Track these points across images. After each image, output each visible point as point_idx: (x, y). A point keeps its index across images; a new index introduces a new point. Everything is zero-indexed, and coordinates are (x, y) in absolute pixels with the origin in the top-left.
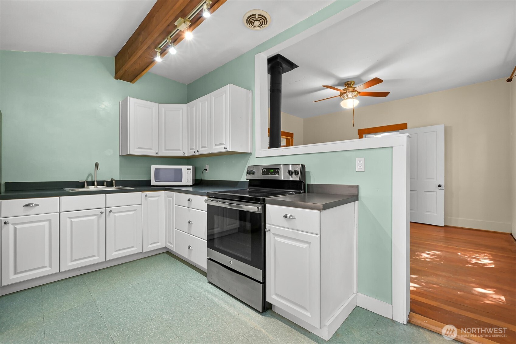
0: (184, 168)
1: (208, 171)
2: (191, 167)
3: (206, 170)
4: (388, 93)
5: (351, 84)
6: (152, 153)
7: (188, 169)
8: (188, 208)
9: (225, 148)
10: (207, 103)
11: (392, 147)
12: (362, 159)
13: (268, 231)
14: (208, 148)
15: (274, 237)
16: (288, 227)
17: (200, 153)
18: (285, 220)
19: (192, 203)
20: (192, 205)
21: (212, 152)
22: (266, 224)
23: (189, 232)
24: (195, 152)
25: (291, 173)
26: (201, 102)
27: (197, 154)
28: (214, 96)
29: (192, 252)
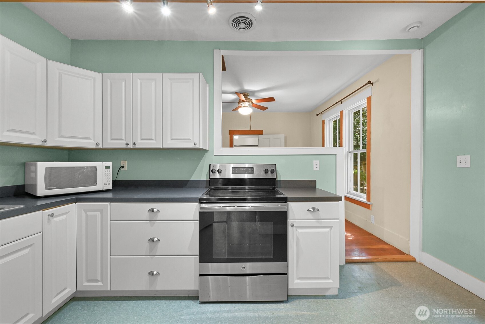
0: (100, 165)
1: (126, 168)
2: (110, 164)
3: (123, 167)
4: (267, 108)
5: (247, 95)
6: (35, 140)
7: (106, 167)
8: (148, 222)
9: (194, 144)
10: (153, 83)
11: (336, 155)
12: (318, 162)
13: (292, 226)
14: (156, 141)
15: (297, 230)
16: (312, 218)
17: (137, 146)
18: (309, 213)
19: (160, 214)
20: (160, 216)
21: (165, 146)
22: (288, 220)
23: (152, 253)
24: (127, 144)
25: (266, 172)
26: (140, 79)
27: (131, 146)
28: (170, 79)
29: (159, 277)
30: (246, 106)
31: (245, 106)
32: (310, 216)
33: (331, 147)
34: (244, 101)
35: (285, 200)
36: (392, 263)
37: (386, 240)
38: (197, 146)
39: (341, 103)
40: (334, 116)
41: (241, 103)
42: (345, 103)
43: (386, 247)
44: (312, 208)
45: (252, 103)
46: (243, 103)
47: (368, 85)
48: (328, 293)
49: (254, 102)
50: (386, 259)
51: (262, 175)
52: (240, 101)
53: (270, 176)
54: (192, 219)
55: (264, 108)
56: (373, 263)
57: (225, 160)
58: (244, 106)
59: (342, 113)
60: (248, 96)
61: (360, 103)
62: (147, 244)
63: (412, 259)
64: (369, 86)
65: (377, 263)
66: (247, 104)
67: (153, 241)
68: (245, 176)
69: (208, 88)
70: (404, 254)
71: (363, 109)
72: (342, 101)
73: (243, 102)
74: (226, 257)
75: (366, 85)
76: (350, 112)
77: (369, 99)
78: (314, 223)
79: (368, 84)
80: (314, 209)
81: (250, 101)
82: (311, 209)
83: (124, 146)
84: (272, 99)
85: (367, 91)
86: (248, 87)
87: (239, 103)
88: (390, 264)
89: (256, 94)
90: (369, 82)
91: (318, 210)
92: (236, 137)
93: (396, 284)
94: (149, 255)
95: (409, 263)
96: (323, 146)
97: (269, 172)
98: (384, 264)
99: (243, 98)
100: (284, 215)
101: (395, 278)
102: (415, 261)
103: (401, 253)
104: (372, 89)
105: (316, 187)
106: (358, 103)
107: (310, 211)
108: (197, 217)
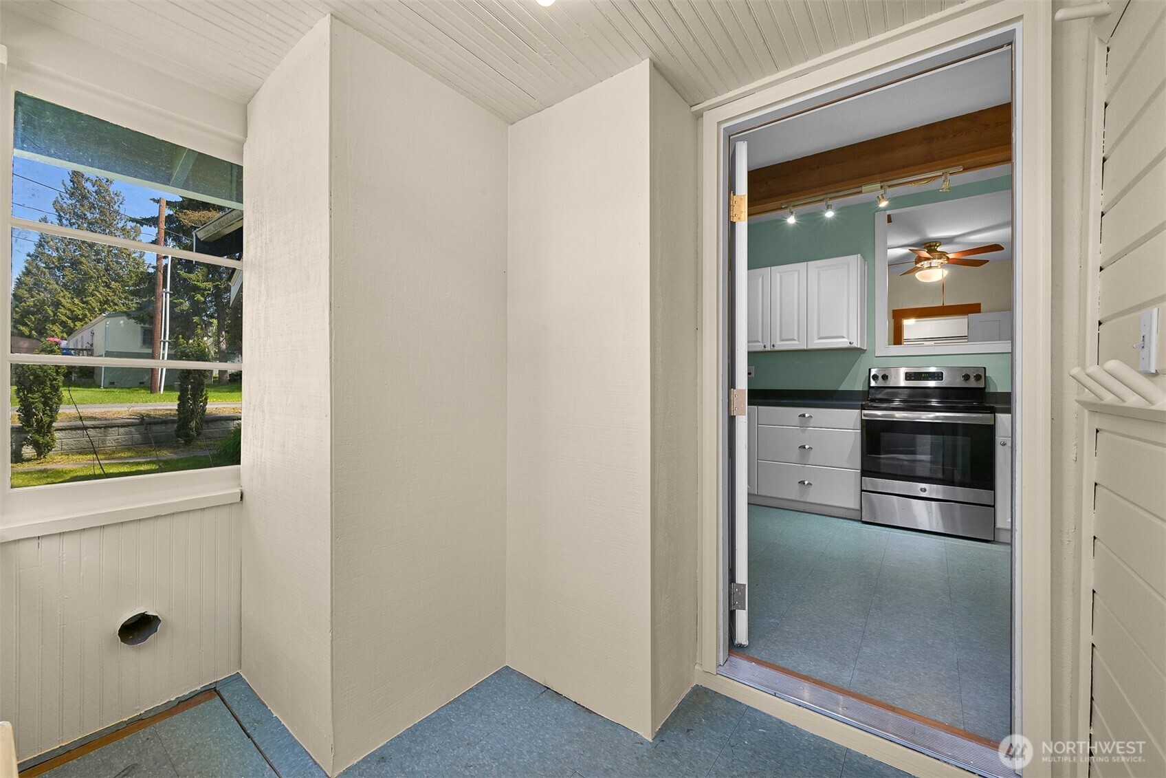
1: (753, 375)
4: (987, 262)
5: (933, 247)
8: (799, 427)
9: (850, 343)
10: (796, 275)
13: (1004, 445)
14: (799, 341)
17: (776, 348)
19: (812, 420)
20: (812, 422)
21: (810, 347)
22: (996, 437)
23: (803, 461)
24: (765, 347)
25: (967, 377)
26: (779, 273)
27: (768, 348)
28: (817, 268)
29: (812, 488)
30: (932, 265)
31: (930, 267)
34: (928, 259)
35: (992, 410)
38: (855, 345)
41: (922, 263)
45: (947, 258)
46: (926, 262)
49: (951, 255)
51: (959, 383)
52: (920, 259)
53: (972, 384)
55: (979, 263)
57: (893, 362)
60: (938, 246)
62: (798, 451)
66: (935, 262)
67: (804, 448)
68: (928, 384)
69: (866, 266)
73: (925, 260)
81: (942, 255)
83: (761, 349)
84: (995, 248)
86: (934, 234)
87: (917, 263)
92: (908, 323)
94: (800, 463)
97: (972, 379)
99: (925, 254)
100: (990, 430)
108: (859, 425)
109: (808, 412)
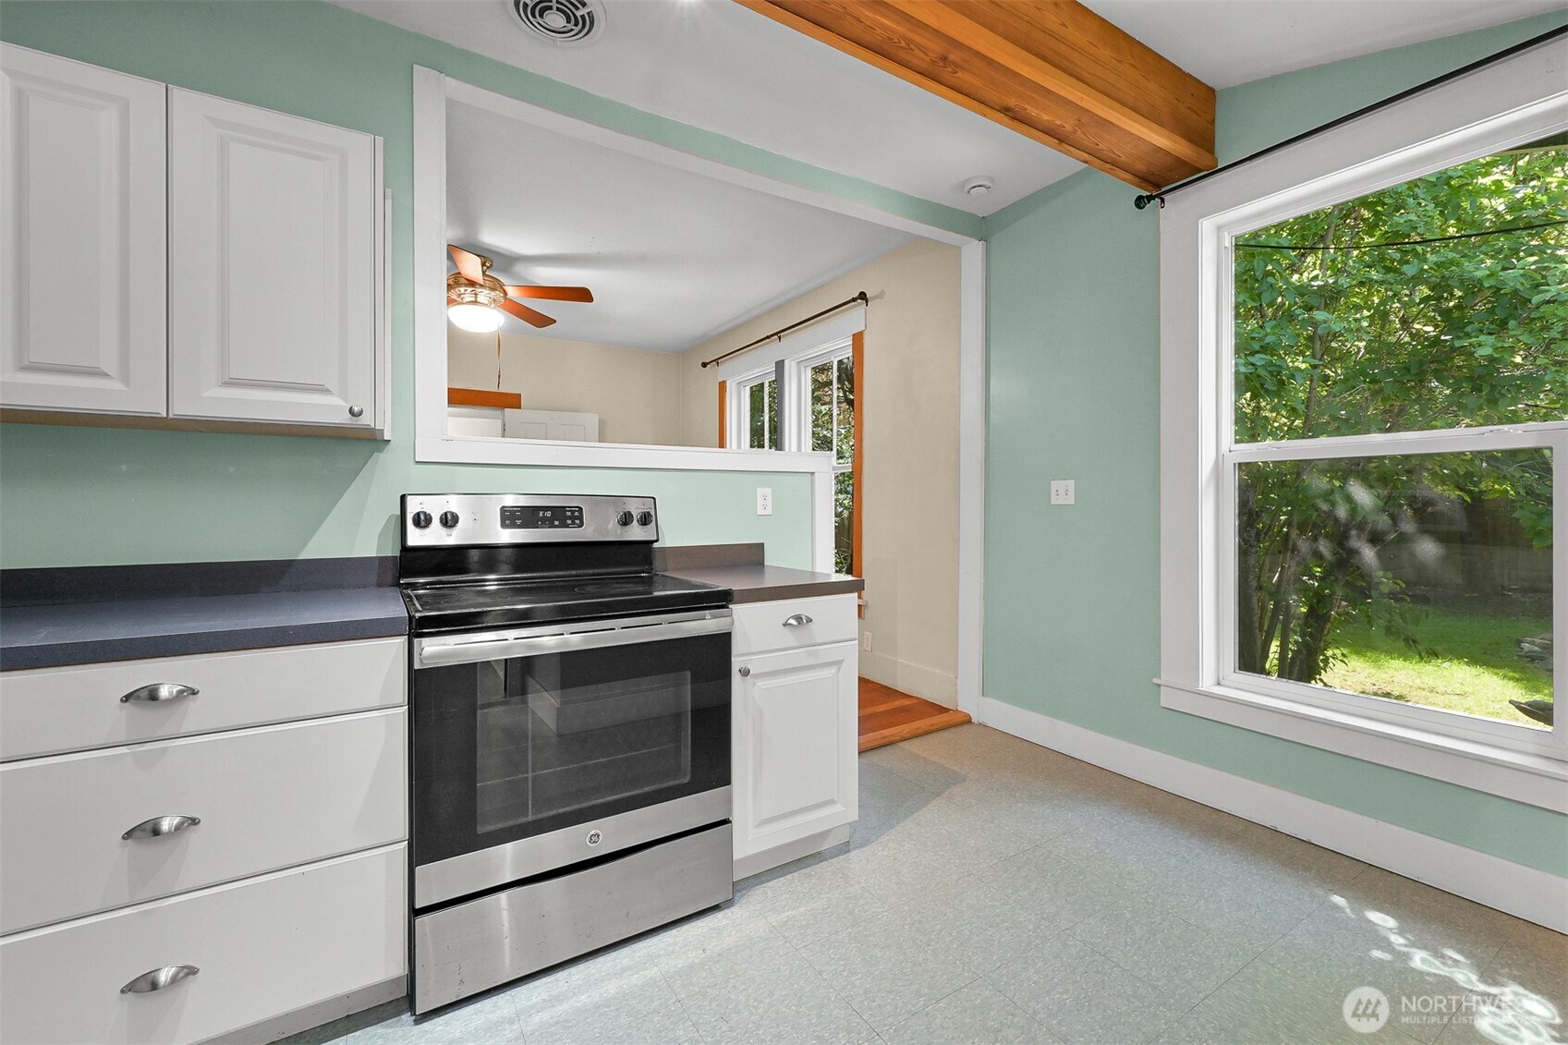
4: (552, 321)
5: (485, 265)
8: (124, 749)
9: (353, 413)
11: (813, 473)
12: (768, 491)
13: (745, 673)
15: (755, 684)
16: (794, 644)
18: (787, 631)
22: (733, 659)
25: (626, 520)
30: (479, 300)
31: (475, 302)
32: (789, 638)
33: (803, 450)
34: (472, 283)
35: (721, 600)
36: (930, 736)
37: (901, 686)
38: (365, 421)
39: (780, 338)
40: (758, 371)
41: (462, 290)
42: (788, 340)
43: (906, 702)
44: (793, 617)
45: (505, 293)
46: (470, 289)
47: (859, 301)
48: (827, 845)
49: (513, 293)
50: (918, 729)
51: (613, 532)
52: (459, 281)
53: (636, 533)
54: (377, 704)
55: (542, 321)
56: (893, 747)
58: (473, 299)
59: (780, 366)
60: (488, 268)
61: (833, 344)
63: (962, 719)
64: (860, 304)
65: (901, 744)
66: (485, 295)
67: (156, 832)
70: (947, 710)
71: (840, 362)
72: (781, 334)
73: (466, 285)
74: (530, 818)
75: (854, 300)
76: (803, 368)
77: (858, 339)
78: (799, 656)
79: (860, 299)
80: (798, 618)
81: (497, 286)
82: (792, 621)
84: (583, 295)
85: (854, 319)
86: (492, 237)
87: (453, 288)
88: (926, 738)
89: (519, 268)
90: (863, 296)
91: (809, 620)
93: (954, 779)
94: (127, 900)
95: (961, 728)
96: (722, 444)
97: (635, 520)
98: (915, 741)
99: (474, 270)
100: (721, 644)
101: (948, 766)
102: (968, 721)
103: (942, 710)
104: (866, 314)
105: (765, 564)
106: (826, 345)
107: (790, 624)
108: (400, 691)
109: (167, 674)
